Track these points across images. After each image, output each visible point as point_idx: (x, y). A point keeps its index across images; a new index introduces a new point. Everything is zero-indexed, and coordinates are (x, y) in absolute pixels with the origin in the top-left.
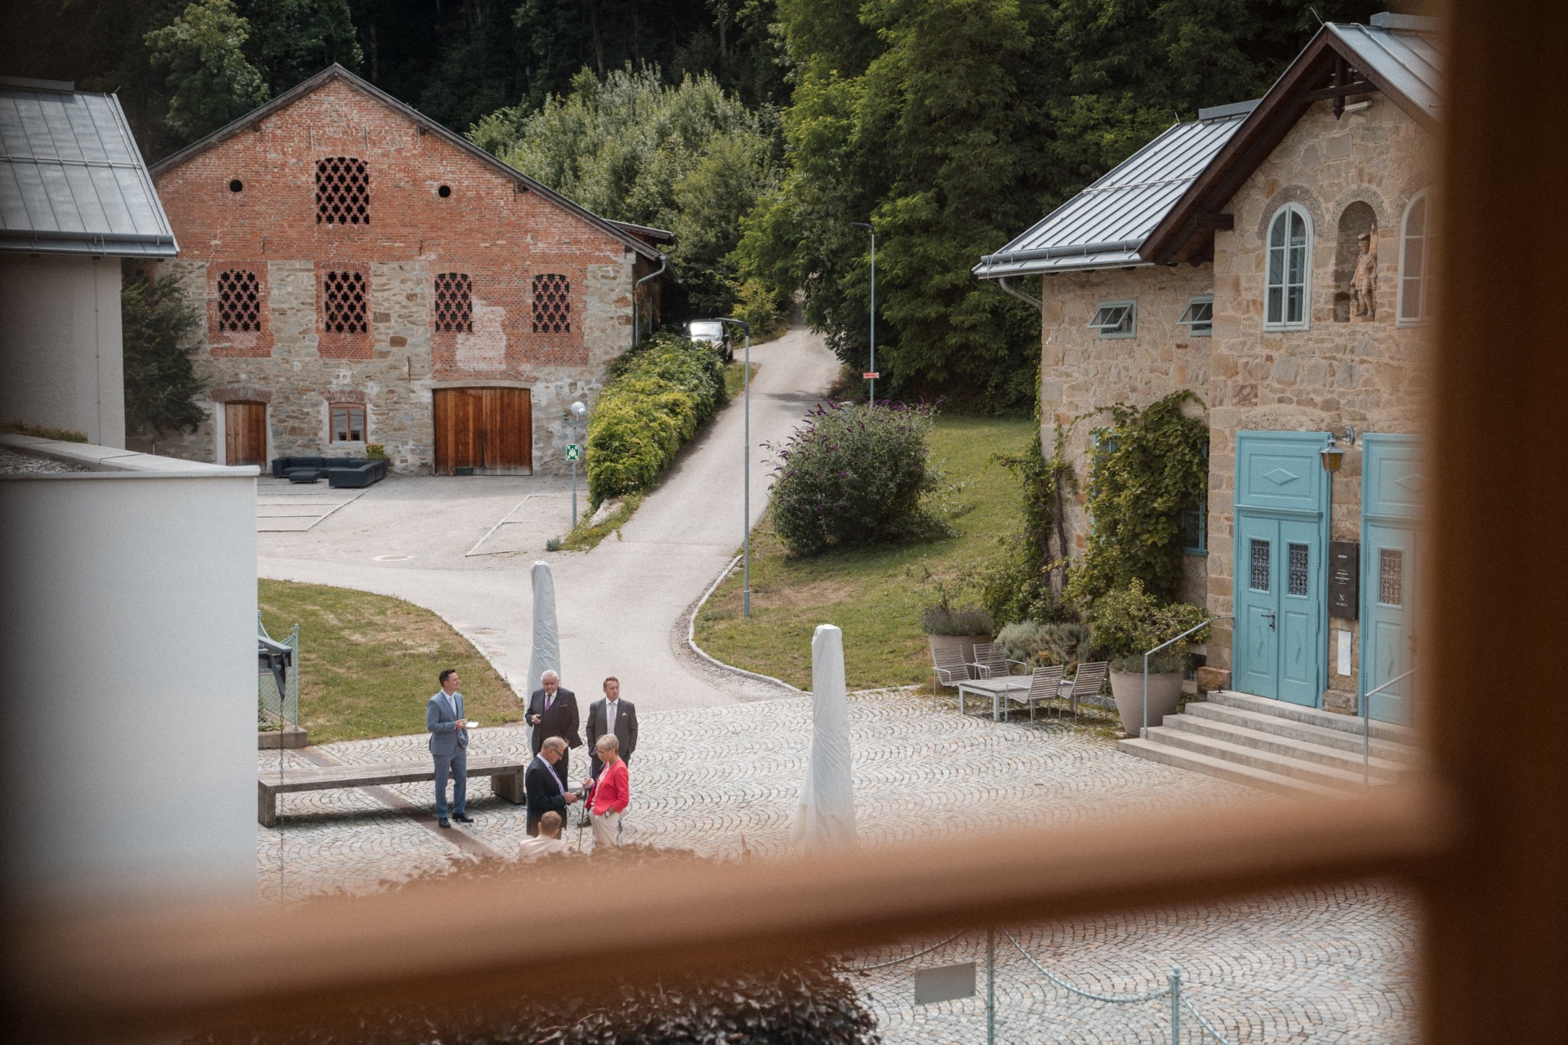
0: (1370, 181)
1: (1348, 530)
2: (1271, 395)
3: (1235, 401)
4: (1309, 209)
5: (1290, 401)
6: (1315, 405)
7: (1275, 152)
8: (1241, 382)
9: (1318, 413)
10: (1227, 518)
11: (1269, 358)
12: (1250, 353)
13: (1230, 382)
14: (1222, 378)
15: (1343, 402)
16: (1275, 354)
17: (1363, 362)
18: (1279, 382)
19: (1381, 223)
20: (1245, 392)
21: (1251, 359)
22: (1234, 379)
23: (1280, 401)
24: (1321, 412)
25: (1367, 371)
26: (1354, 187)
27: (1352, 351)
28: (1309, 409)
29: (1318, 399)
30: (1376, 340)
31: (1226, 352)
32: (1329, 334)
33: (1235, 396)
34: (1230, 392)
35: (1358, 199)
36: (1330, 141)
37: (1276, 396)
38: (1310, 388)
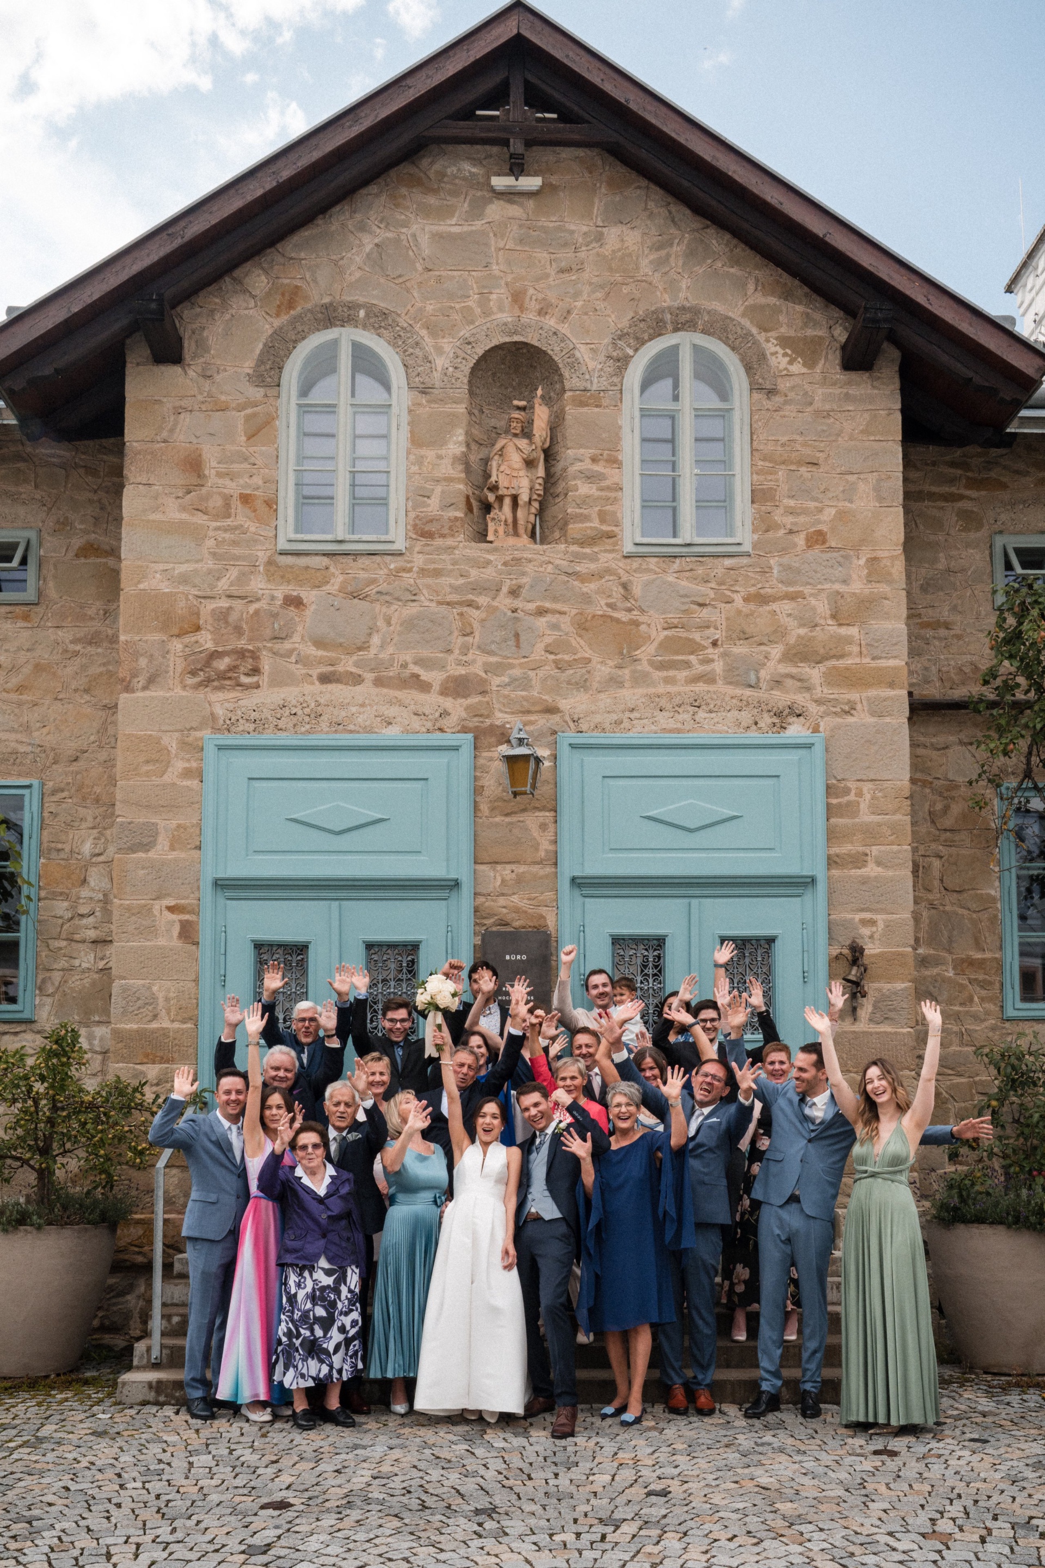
0: (542, 312)
1: (517, 910)
2: (300, 670)
3: (191, 681)
4: (393, 343)
5: (357, 680)
6: (425, 687)
7: (296, 238)
8: (210, 645)
9: (432, 701)
10: (171, 909)
11: (295, 602)
12: (235, 590)
13: (177, 646)
14: (157, 637)
15: (496, 681)
16: (309, 596)
17: (541, 612)
18: (319, 643)
19: (572, 381)
20: (222, 664)
21: (238, 604)
22: (188, 639)
23: (325, 679)
24: (441, 699)
25: (555, 627)
26: (505, 317)
27: (514, 593)
28: (411, 696)
29: (435, 677)
30: (575, 574)
31: (166, 588)
32: (454, 563)
33: (193, 673)
34: (176, 664)
35: (516, 338)
36: (438, 237)
37: (315, 672)
38: (408, 657)
